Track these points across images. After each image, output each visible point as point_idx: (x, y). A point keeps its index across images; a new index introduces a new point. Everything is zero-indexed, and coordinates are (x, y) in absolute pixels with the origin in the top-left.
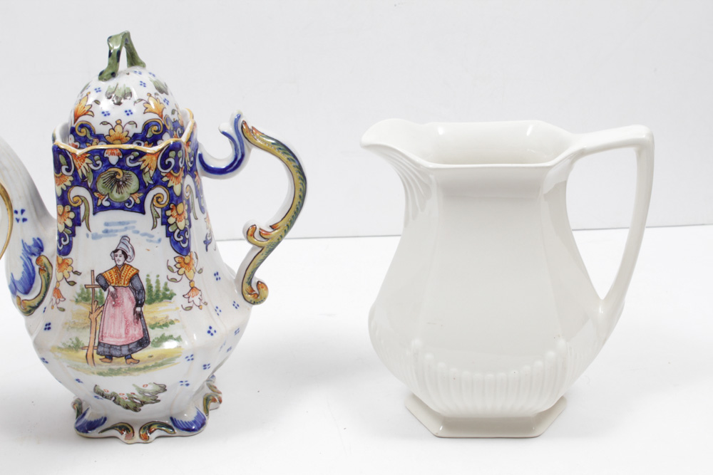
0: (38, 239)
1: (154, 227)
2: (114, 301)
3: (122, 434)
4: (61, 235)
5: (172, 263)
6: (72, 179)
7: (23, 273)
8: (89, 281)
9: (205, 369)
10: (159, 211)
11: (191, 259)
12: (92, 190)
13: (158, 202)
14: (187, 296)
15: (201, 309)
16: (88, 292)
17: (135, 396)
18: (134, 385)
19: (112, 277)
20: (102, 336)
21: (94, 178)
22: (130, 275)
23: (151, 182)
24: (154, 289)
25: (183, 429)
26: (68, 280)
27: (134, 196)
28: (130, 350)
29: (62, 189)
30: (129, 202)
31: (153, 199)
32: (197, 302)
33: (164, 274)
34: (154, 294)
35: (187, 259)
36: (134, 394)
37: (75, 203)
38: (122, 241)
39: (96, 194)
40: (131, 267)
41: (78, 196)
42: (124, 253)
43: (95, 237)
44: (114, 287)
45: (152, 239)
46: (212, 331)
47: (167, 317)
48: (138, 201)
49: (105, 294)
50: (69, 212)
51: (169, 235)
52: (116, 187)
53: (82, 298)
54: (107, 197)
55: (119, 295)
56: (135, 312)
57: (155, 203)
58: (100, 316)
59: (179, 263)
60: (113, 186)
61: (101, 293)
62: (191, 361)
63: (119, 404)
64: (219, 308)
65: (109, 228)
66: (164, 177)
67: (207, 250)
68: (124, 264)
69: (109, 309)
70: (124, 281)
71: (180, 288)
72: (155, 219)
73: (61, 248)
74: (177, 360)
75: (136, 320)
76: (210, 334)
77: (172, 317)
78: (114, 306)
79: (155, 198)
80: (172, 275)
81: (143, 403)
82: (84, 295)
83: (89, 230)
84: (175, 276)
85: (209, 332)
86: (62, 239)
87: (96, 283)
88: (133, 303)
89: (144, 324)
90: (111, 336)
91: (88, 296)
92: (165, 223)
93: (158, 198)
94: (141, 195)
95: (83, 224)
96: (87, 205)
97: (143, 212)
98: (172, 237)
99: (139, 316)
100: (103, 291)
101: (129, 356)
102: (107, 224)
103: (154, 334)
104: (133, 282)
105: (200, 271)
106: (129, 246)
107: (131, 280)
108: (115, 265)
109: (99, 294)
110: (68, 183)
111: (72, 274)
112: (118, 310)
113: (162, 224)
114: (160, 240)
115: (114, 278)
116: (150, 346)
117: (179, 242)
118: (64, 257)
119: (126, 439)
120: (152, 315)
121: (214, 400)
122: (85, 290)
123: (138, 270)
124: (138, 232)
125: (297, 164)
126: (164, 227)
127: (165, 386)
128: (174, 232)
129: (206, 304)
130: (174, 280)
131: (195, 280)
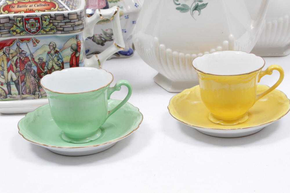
9: (133, 23)
17: (102, 36)
18: (102, 30)
20: (88, 6)
25: (123, 55)
36: (101, 34)
46: (137, 5)
62: (127, 19)
63: (95, 42)
74: (121, 18)
76: (135, 7)
81: (106, 41)
85: (135, 6)
89: (107, 1)
90: (92, 6)
103: (110, 4)
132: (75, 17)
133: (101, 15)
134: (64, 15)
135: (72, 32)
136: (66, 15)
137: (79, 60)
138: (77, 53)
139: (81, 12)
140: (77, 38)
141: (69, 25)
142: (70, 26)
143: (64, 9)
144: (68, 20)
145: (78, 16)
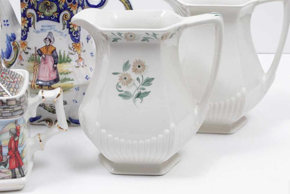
0: (14, 34)
1: (64, 29)
2: (45, 61)
3: (47, 123)
4: (23, 31)
5: (71, 46)
6: (27, 5)
7: (7, 49)
8: (34, 53)
9: (84, 95)
10: (66, 21)
11: (80, 45)
12: (37, 11)
13: (66, 18)
14: (77, 61)
15: (83, 68)
16: (33, 57)
17: (53, 106)
19: (44, 51)
20: (39, 77)
21: (37, 5)
22: (52, 50)
23: (63, 8)
24: (62, 57)
25: (74, 123)
26: (25, 52)
27: (55, 14)
28: (50, 83)
29: (24, 10)
30: (52, 16)
31: (63, 16)
33: (67, 51)
34: (62, 59)
35: (78, 45)
36: (52, 104)
37: (29, 16)
38: (49, 34)
39: (38, 12)
40: (53, 46)
41: (30, 13)
42: (50, 40)
43: (37, 32)
44: (45, 55)
45: (62, 34)
46: (88, 78)
47: (68, 70)
48: (57, 16)
49: (41, 58)
50: (26, 20)
51: (70, 33)
52: (47, 9)
53: (31, 60)
54: (43, 14)
55: (47, 59)
56: (53, 67)
57: (64, 18)
58: (38, 68)
59: (74, 46)
60: (45, 9)
61: (39, 57)
62: (77, 91)
63: (46, 109)
64: (92, 69)
65: (43, 28)
66: (68, 6)
67: (88, 42)
68: (49, 45)
69: (42, 65)
70: (49, 53)
71: (74, 58)
72: (64, 25)
73: (22, 37)
74: (71, 89)
75: (54, 70)
76: (86, 79)
77: (70, 70)
78: (44, 63)
79: (64, 16)
80: (71, 51)
82: (31, 59)
83: (35, 29)
84: (72, 52)
85: (86, 78)
86: (23, 33)
87: (37, 53)
88: (53, 62)
89: (57, 72)
90: (43, 77)
91: (34, 59)
92: (69, 27)
93: (65, 16)
94: (58, 13)
95: (32, 26)
96: (34, 17)
97: (59, 22)
98: (71, 34)
99: (55, 69)
100: (40, 57)
101: (50, 86)
102: (42, 26)
103: (61, 77)
104: (53, 53)
105: (84, 51)
106: (52, 37)
107: (52, 52)
108: (45, 45)
109: (38, 58)
110: (26, 7)
111: (27, 49)
112: (46, 66)
113: (67, 28)
114: (66, 35)
115: (45, 51)
116: (59, 82)
117: (74, 36)
118: (24, 41)
119: (49, 125)
120: (61, 69)
122: (32, 56)
123: (55, 48)
124: (56, 31)
125: (129, 5)
126: (68, 29)
127: (66, 102)
128: (72, 32)
129: (86, 66)
130: (72, 54)
131: (81, 54)
132: (14, 103)
133: (43, 97)
134: (2, 101)
135: (11, 117)
136: (5, 101)
137: (18, 144)
138: (16, 137)
139: (20, 98)
140: (16, 123)
141: (7, 111)
142: (9, 111)
143: (4, 93)
144: (6, 106)
145: (16, 102)
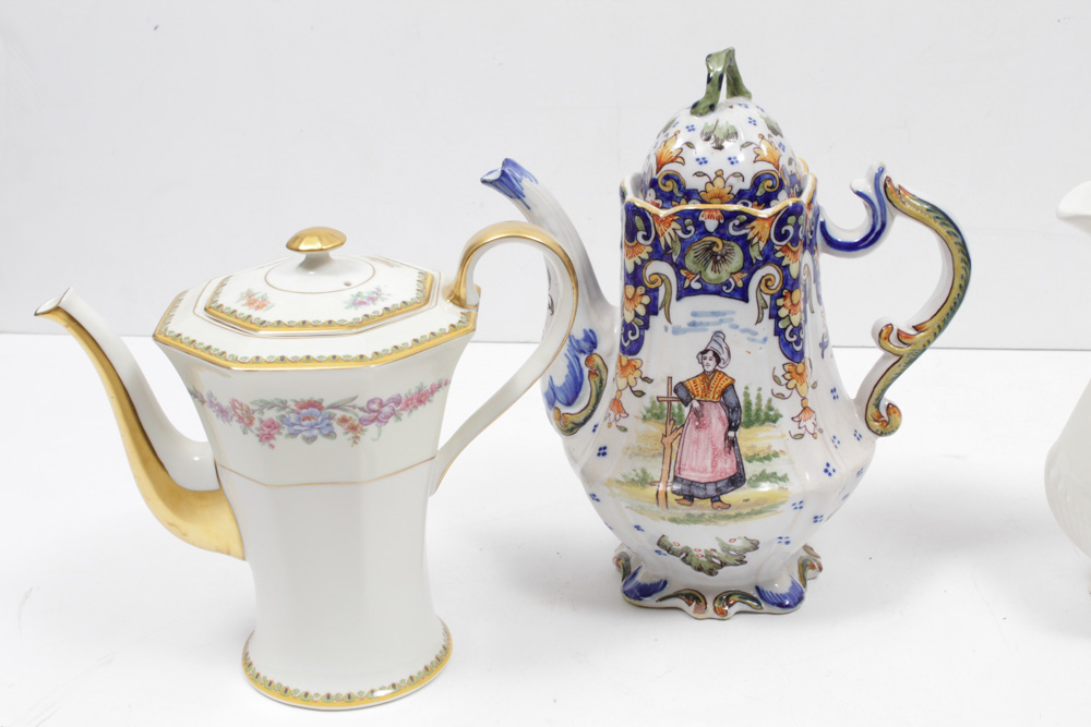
0: (591, 331)
1: (759, 321)
2: (699, 421)
3: (690, 605)
4: (627, 327)
5: (780, 372)
6: (650, 249)
7: (567, 376)
8: (663, 393)
9: (815, 522)
10: (767, 298)
11: (805, 367)
12: (678, 267)
13: (767, 286)
14: (797, 419)
15: (815, 438)
16: (660, 407)
17: (715, 554)
18: (717, 539)
20: (679, 468)
21: (683, 250)
22: (723, 386)
23: (760, 258)
24: (754, 407)
25: (773, 604)
26: (634, 389)
27: (735, 277)
28: (717, 490)
29: (635, 264)
30: (728, 284)
31: (761, 281)
32: (811, 428)
33: (768, 386)
34: (753, 413)
35: (800, 368)
36: (715, 550)
37: (653, 283)
38: (715, 338)
39: (683, 272)
40: (725, 374)
41: (657, 274)
42: (716, 355)
43: (676, 331)
44: (699, 401)
45: (756, 337)
46: (830, 470)
47: (769, 447)
48: (740, 284)
49: (686, 410)
50: (642, 295)
51: (779, 332)
52: (711, 263)
53: (652, 415)
54: (698, 277)
55: (705, 413)
56: (726, 437)
57: (763, 287)
58: (677, 441)
59: (789, 372)
60: (707, 262)
61: (680, 409)
62: (798, 510)
63: (689, 564)
64: (838, 438)
65: (697, 320)
66: (777, 251)
67: (823, 356)
68: (715, 371)
69: (691, 431)
70: (713, 395)
71: (788, 408)
72: (761, 309)
73: (626, 345)
74: (781, 508)
75: (727, 449)
76: (827, 474)
77: (776, 447)
78: (697, 427)
79: (763, 281)
81: (723, 565)
82: (655, 411)
83: (669, 321)
84: (783, 390)
86: (630, 332)
87: (674, 395)
88: (724, 424)
89: (739, 455)
90: (693, 470)
91: (662, 412)
92: (775, 317)
93: (767, 281)
94: (745, 275)
95: (662, 313)
96: (668, 286)
97: (745, 299)
98: (782, 336)
99: (732, 443)
100: (683, 406)
101: (717, 498)
102: (694, 314)
103: (751, 469)
104: (726, 395)
105: (814, 386)
106: (724, 346)
107: (723, 393)
108: (702, 370)
109: (677, 410)
110: (645, 256)
111: (639, 380)
112: (703, 434)
113: (770, 317)
114: (765, 340)
115: (699, 389)
116: (745, 485)
117: (791, 343)
118: (630, 357)
119: (695, 612)
120: (749, 443)
121: (813, 567)
122: (658, 403)
123: (733, 380)
124: (736, 327)
125: (960, 241)
126: (772, 321)
127: (758, 542)
128: (785, 329)
129: (821, 431)
130: (781, 396)
131: (808, 397)
